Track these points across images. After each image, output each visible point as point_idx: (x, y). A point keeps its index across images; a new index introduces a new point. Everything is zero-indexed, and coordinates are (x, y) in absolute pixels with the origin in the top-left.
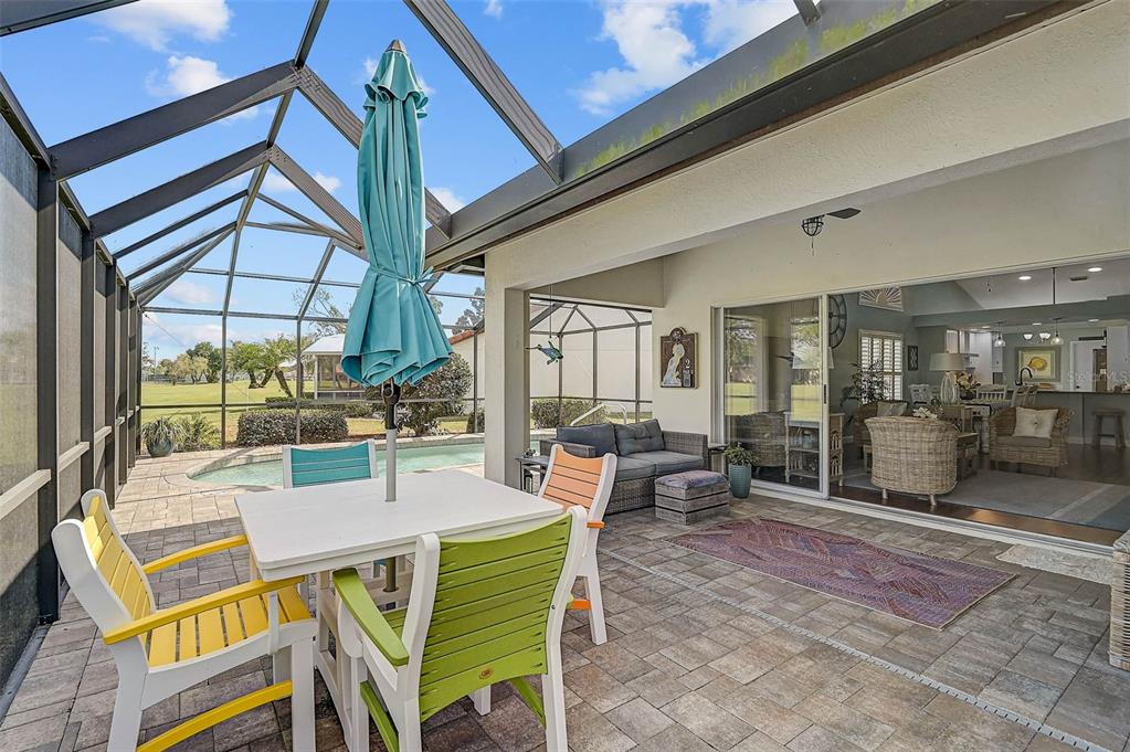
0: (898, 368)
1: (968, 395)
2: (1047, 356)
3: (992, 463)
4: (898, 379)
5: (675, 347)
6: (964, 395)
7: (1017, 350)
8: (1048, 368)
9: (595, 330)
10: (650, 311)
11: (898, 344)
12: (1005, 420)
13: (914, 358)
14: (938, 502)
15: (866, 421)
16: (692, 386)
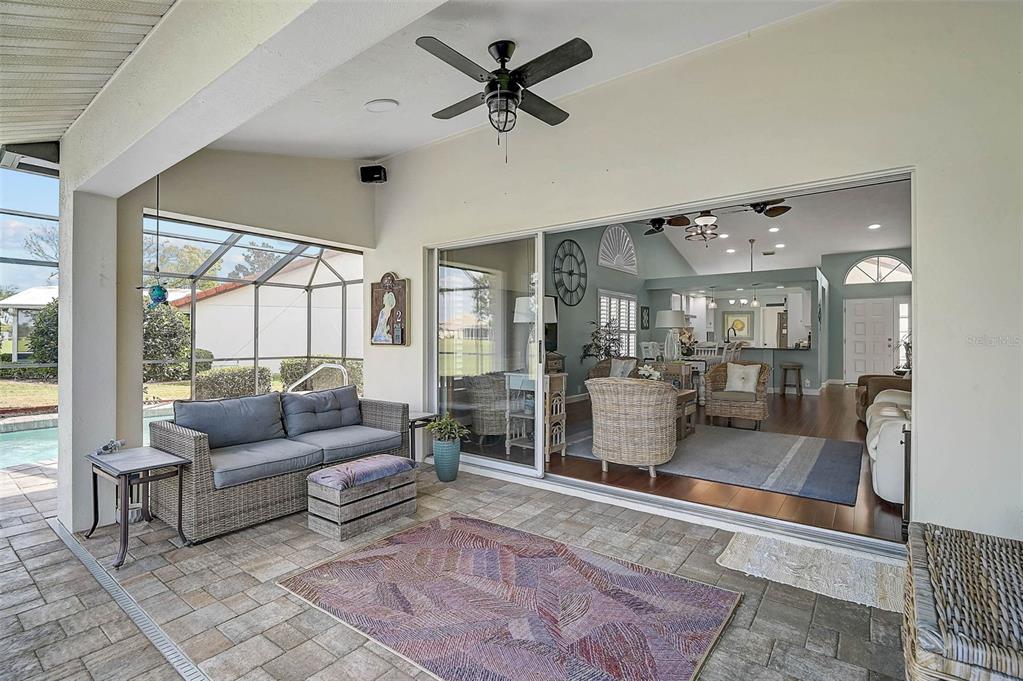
0: (633, 327)
1: (688, 352)
2: (744, 319)
3: (708, 417)
4: (633, 337)
5: (386, 296)
6: (685, 352)
7: (724, 313)
8: (745, 329)
9: (344, 284)
10: (361, 253)
11: (633, 304)
12: (719, 377)
13: (646, 317)
14: (658, 473)
15: (587, 382)
16: (403, 343)
